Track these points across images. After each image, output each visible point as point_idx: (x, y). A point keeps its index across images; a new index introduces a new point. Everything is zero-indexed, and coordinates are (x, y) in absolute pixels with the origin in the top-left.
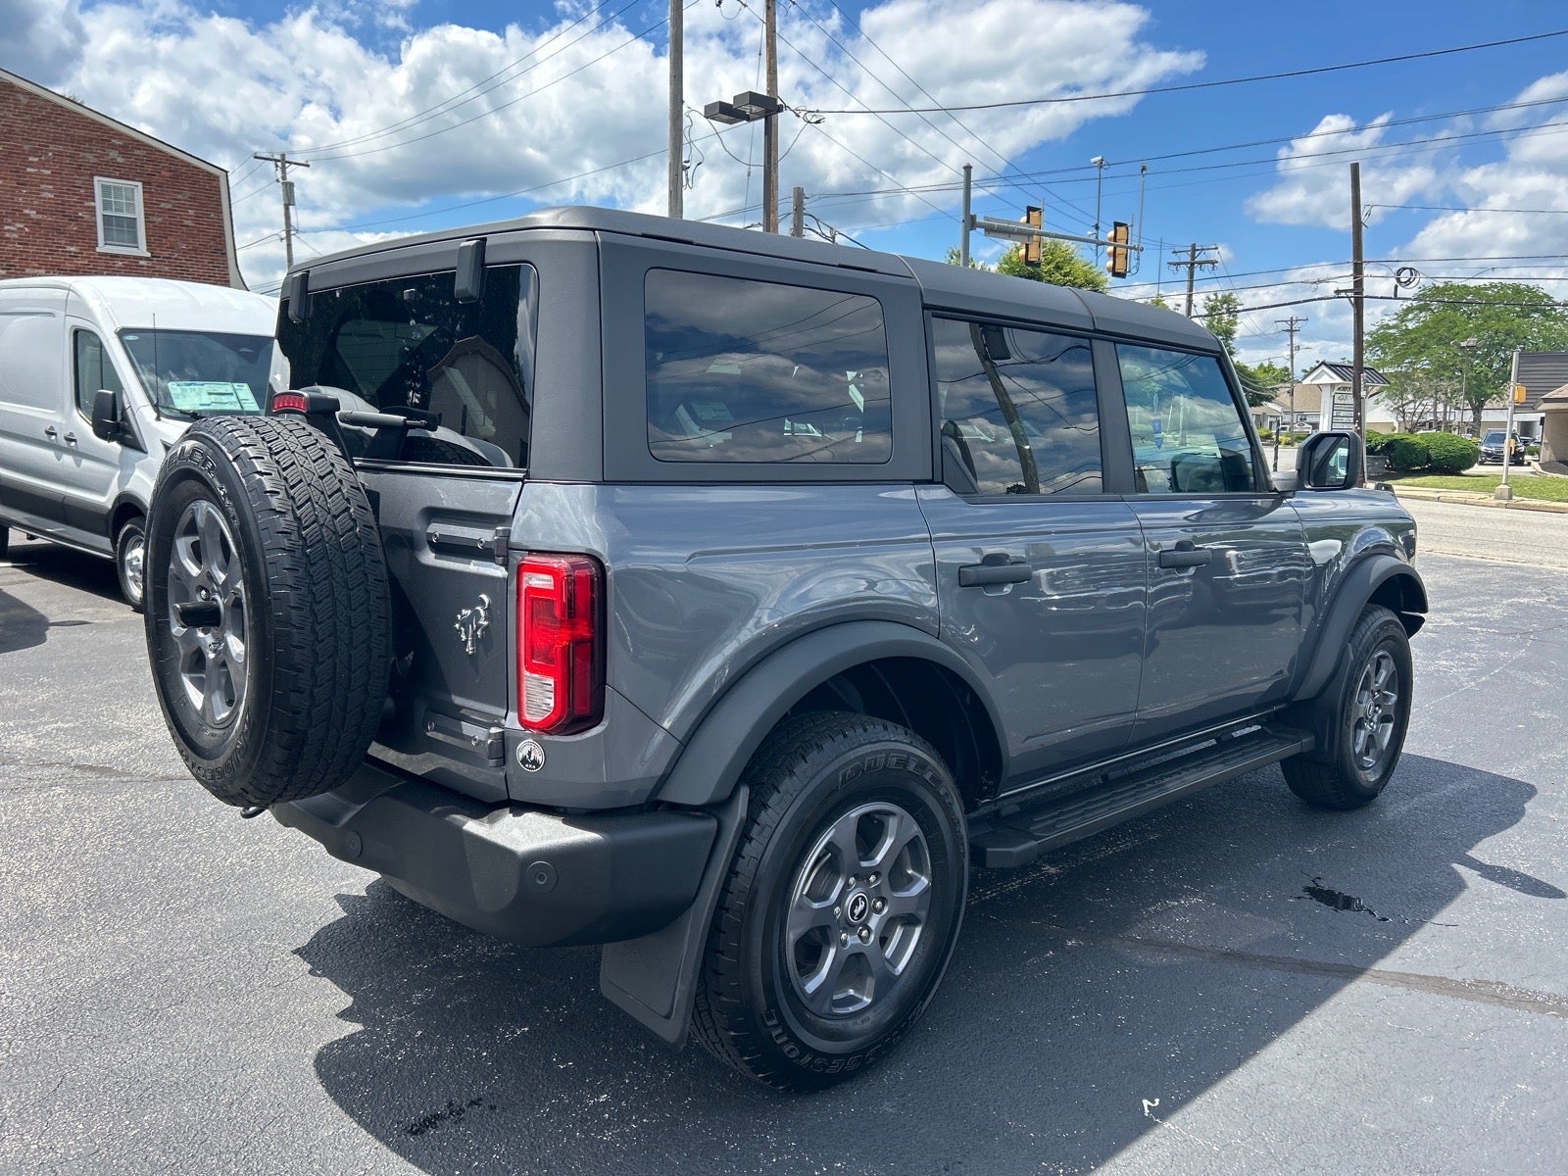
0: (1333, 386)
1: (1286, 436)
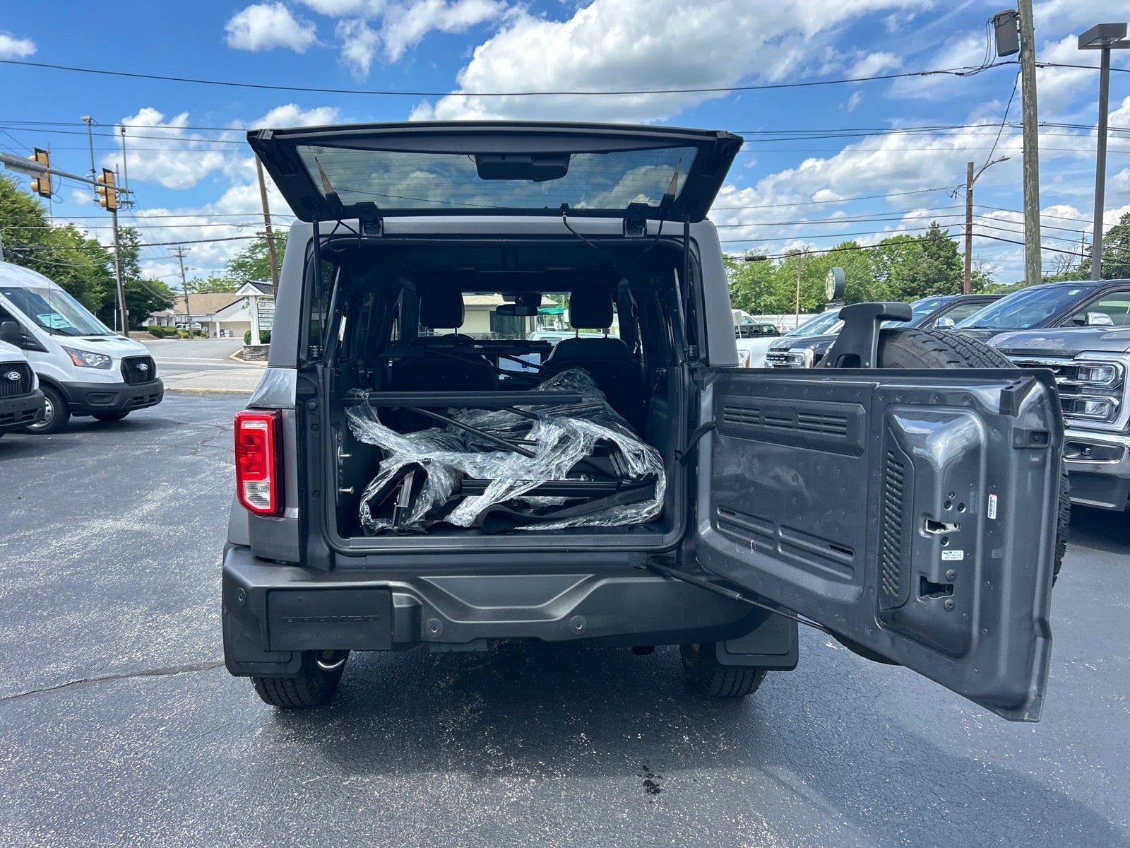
0: (256, 296)
1: (184, 331)
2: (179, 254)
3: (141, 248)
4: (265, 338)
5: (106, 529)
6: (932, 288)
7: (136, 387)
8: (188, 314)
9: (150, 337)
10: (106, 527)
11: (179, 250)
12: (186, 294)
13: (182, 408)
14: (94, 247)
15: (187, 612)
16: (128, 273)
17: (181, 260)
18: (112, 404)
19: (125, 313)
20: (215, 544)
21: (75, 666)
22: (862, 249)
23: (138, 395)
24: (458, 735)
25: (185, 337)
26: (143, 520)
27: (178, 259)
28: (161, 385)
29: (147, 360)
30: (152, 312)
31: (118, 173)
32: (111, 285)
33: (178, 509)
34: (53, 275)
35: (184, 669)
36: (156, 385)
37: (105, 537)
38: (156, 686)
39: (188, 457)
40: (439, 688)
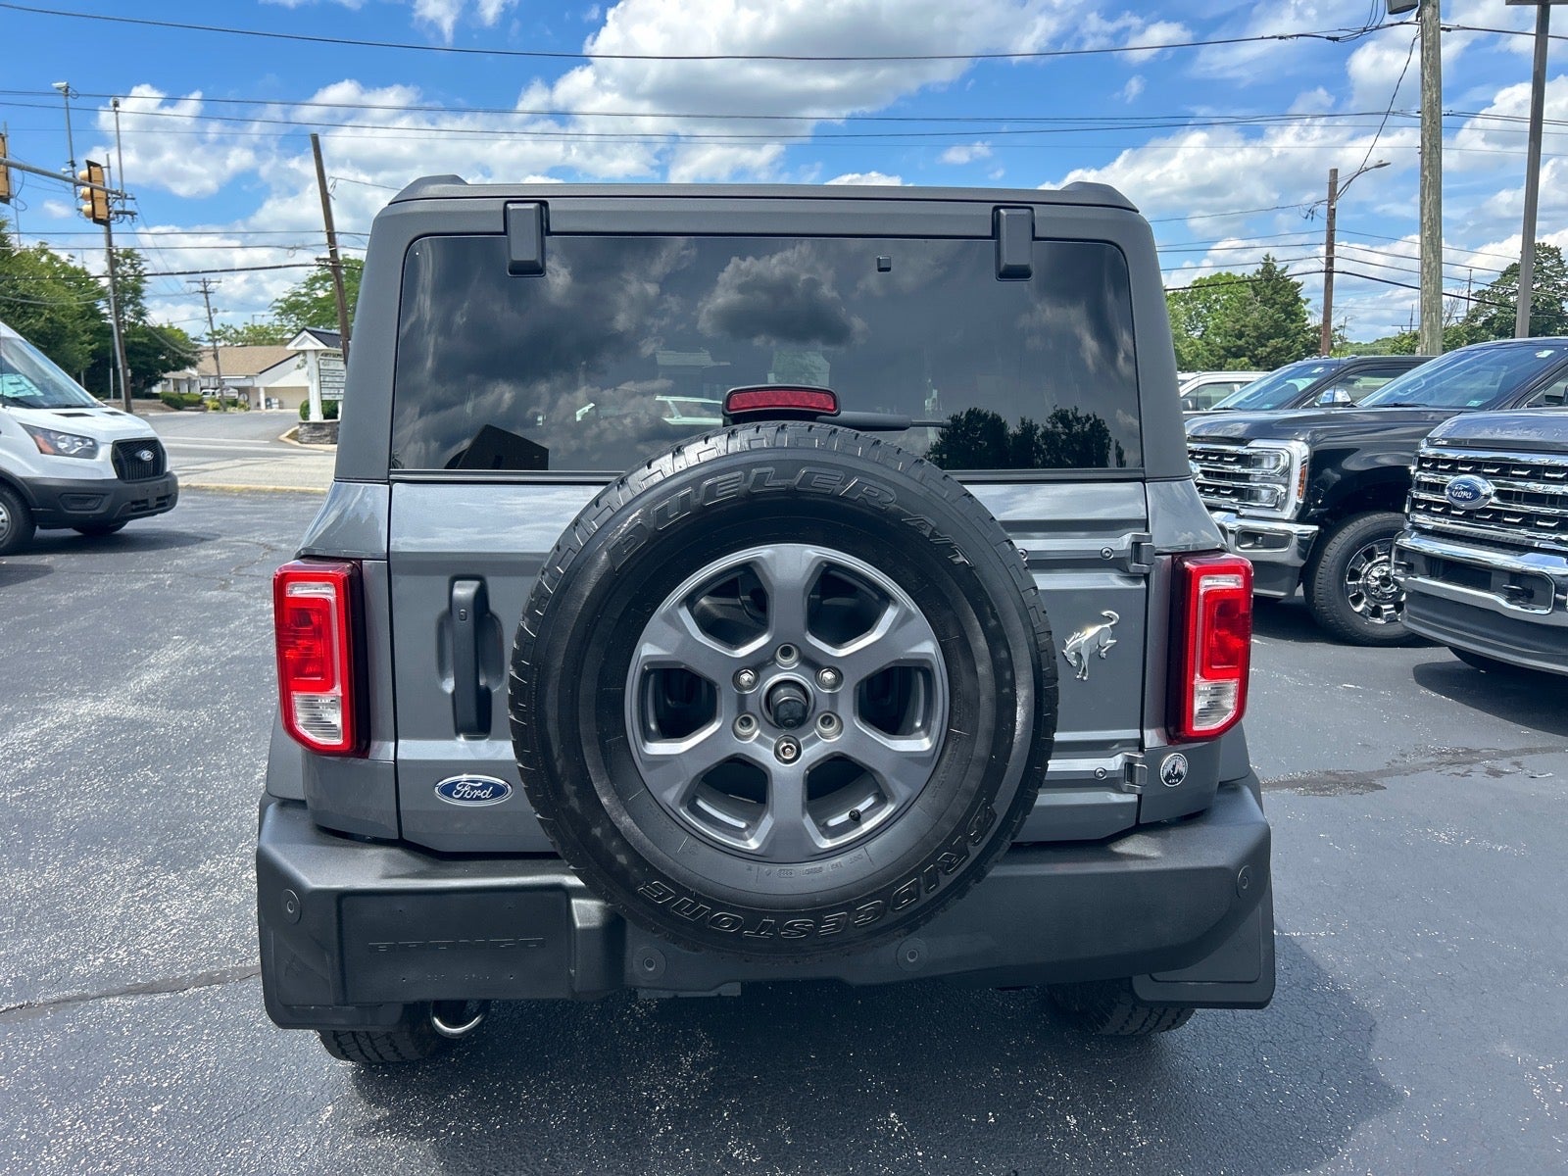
0: (316, 351)
1: (213, 400)
2: (202, 289)
3: (147, 278)
4: (330, 411)
5: (81, 716)
6: (1266, 346)
7: (136, 485)
8: (219, 376)
9: (163, 409)
10: (81, 711)
11: (202, 283)
12: (215, 347)
13: (207, 514)
14: (79, 279)
15: (206, 868)
16: (129, 315)
17: (207, 298)
18: (98, 511)
19: (125, 373)
20: (254, 741)
21: (13, 976)
22: (1169, 293)
23: (139, 498)
24: (678, 1117)
25: (215, 409)
26: (140, 699)
27: (203, 296)
28: (175, 481)
29: (152, 444)
30: (166, 372)
31: (109, 167)
32: (105, 332)
33: (197, 681)
34: (19, 317)
35: (198, 982)
36: (167, 482)
37: (77, 730)
38: (149, 1018)
39: (215, 593)
40: (636, 1019)
